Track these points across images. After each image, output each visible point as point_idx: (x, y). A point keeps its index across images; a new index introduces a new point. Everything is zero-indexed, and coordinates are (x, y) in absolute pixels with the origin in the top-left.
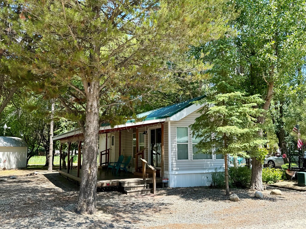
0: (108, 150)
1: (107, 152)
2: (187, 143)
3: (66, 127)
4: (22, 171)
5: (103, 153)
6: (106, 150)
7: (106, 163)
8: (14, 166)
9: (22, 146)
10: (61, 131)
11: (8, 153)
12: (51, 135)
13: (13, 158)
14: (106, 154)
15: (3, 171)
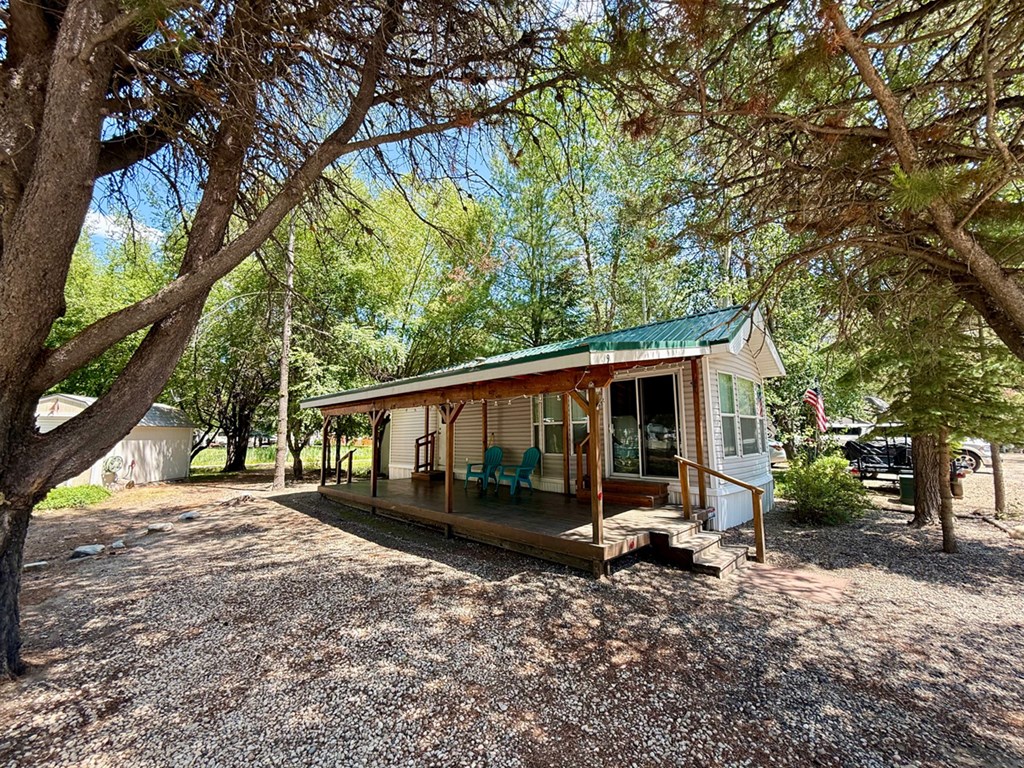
0: (432, 434)
1: (430, 439)
2: (732, 415)
3: (318, 377)
4: (181, 488)
5: (420, 442)
6: (427, 436)
7: (425, 465)
8: (156, 476)
9: (180, 425)
10: (309, 387)
11: (141, 442)
12: (283, 396)
13: (155, 455)
14: (426, 443)
15: (127, 492)
